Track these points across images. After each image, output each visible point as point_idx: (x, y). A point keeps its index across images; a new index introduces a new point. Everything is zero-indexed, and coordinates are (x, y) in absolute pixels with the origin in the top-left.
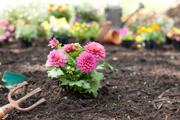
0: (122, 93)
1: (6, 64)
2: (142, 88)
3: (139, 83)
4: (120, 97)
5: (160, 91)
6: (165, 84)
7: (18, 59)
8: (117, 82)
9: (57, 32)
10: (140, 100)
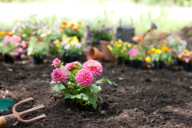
0: (121, 109)
1: (18, 79)
2: (140, 105)
3: (139, 101)
4: (118, 112)
5: (156, 108)
6: (162, 103)
7: (29, 75)
8: (119, 99)
9: (69, 49)
10: (136, 115)
